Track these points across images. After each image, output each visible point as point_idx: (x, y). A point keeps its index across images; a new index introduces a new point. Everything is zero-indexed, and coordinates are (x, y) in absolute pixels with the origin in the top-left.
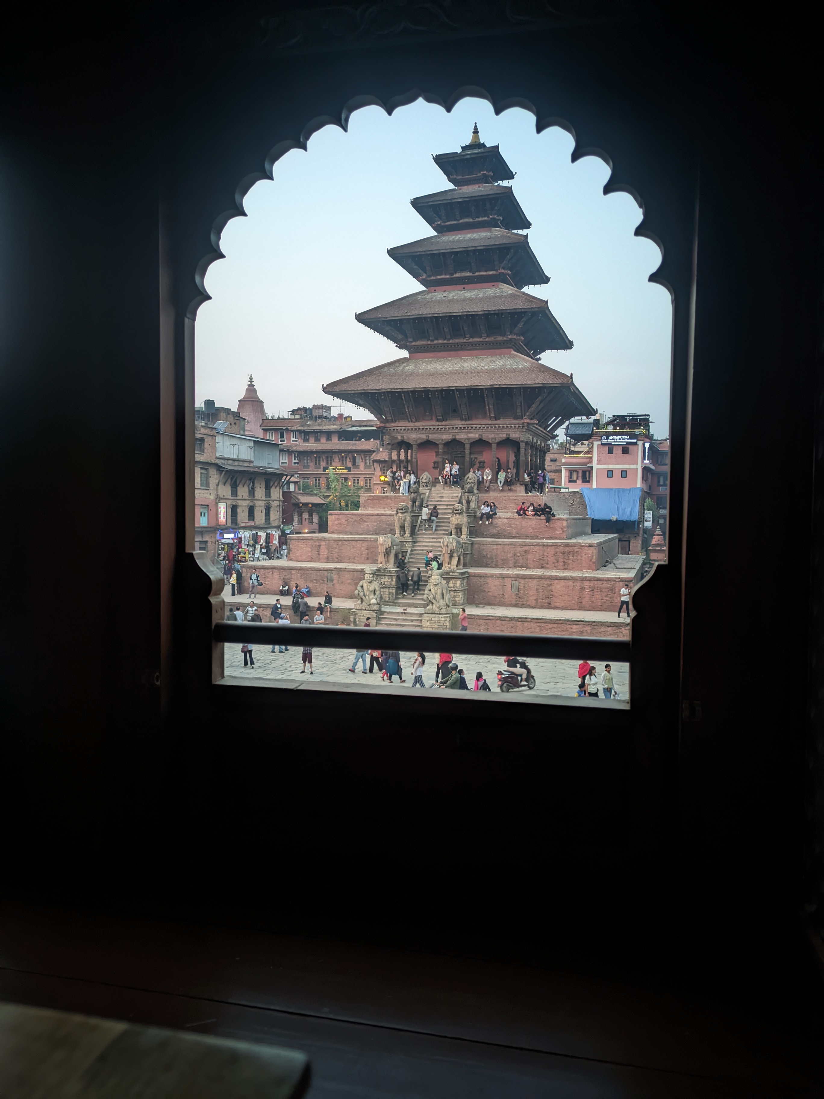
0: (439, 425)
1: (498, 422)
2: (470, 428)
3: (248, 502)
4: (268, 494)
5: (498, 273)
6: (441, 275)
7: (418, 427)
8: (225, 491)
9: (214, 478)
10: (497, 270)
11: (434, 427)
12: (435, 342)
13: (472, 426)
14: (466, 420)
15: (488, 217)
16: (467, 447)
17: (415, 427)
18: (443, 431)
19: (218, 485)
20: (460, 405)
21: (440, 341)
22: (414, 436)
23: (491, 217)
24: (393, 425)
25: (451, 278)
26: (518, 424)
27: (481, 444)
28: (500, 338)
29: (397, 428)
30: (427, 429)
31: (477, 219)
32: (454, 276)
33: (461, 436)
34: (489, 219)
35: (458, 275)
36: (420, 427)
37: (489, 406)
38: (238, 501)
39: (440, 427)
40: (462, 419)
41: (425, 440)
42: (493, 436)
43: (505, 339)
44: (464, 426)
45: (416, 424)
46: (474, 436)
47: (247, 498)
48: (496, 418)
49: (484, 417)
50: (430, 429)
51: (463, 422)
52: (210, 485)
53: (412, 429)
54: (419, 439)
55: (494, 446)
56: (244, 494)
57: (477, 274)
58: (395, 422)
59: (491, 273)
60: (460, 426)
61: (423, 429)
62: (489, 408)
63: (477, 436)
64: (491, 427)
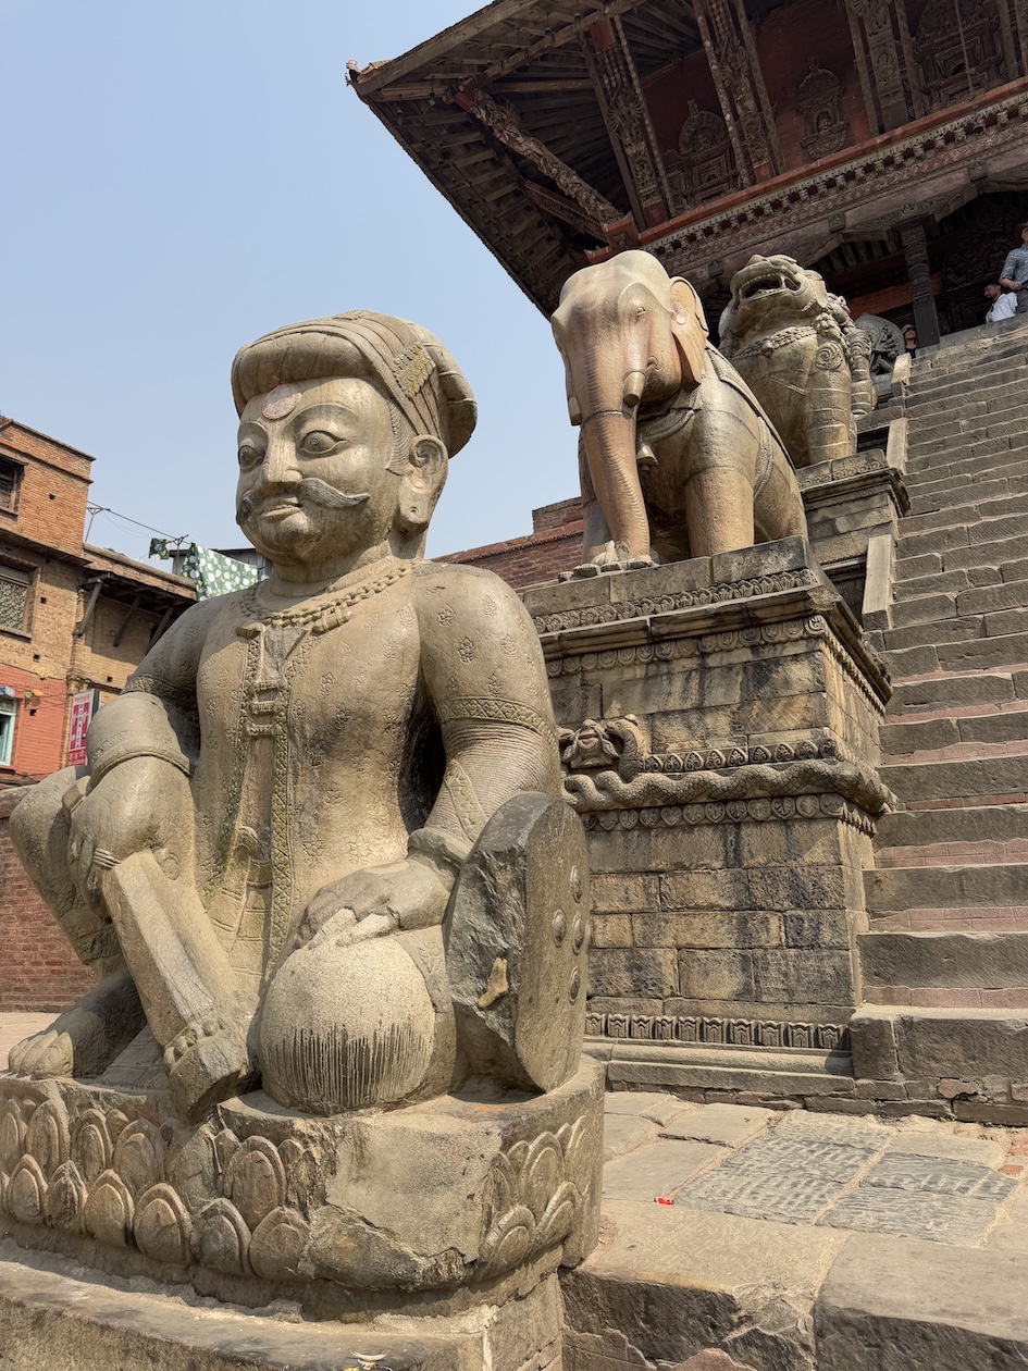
0: (888, 142)
7: (787, 190)
9: (64, 604)
17: (773, 196)
19: (79, 635)
30: (831, 183)
36: (799, 185)
39: (896, 150)
50: (850, 176)
53: (759, 211)
61: (812, 190)
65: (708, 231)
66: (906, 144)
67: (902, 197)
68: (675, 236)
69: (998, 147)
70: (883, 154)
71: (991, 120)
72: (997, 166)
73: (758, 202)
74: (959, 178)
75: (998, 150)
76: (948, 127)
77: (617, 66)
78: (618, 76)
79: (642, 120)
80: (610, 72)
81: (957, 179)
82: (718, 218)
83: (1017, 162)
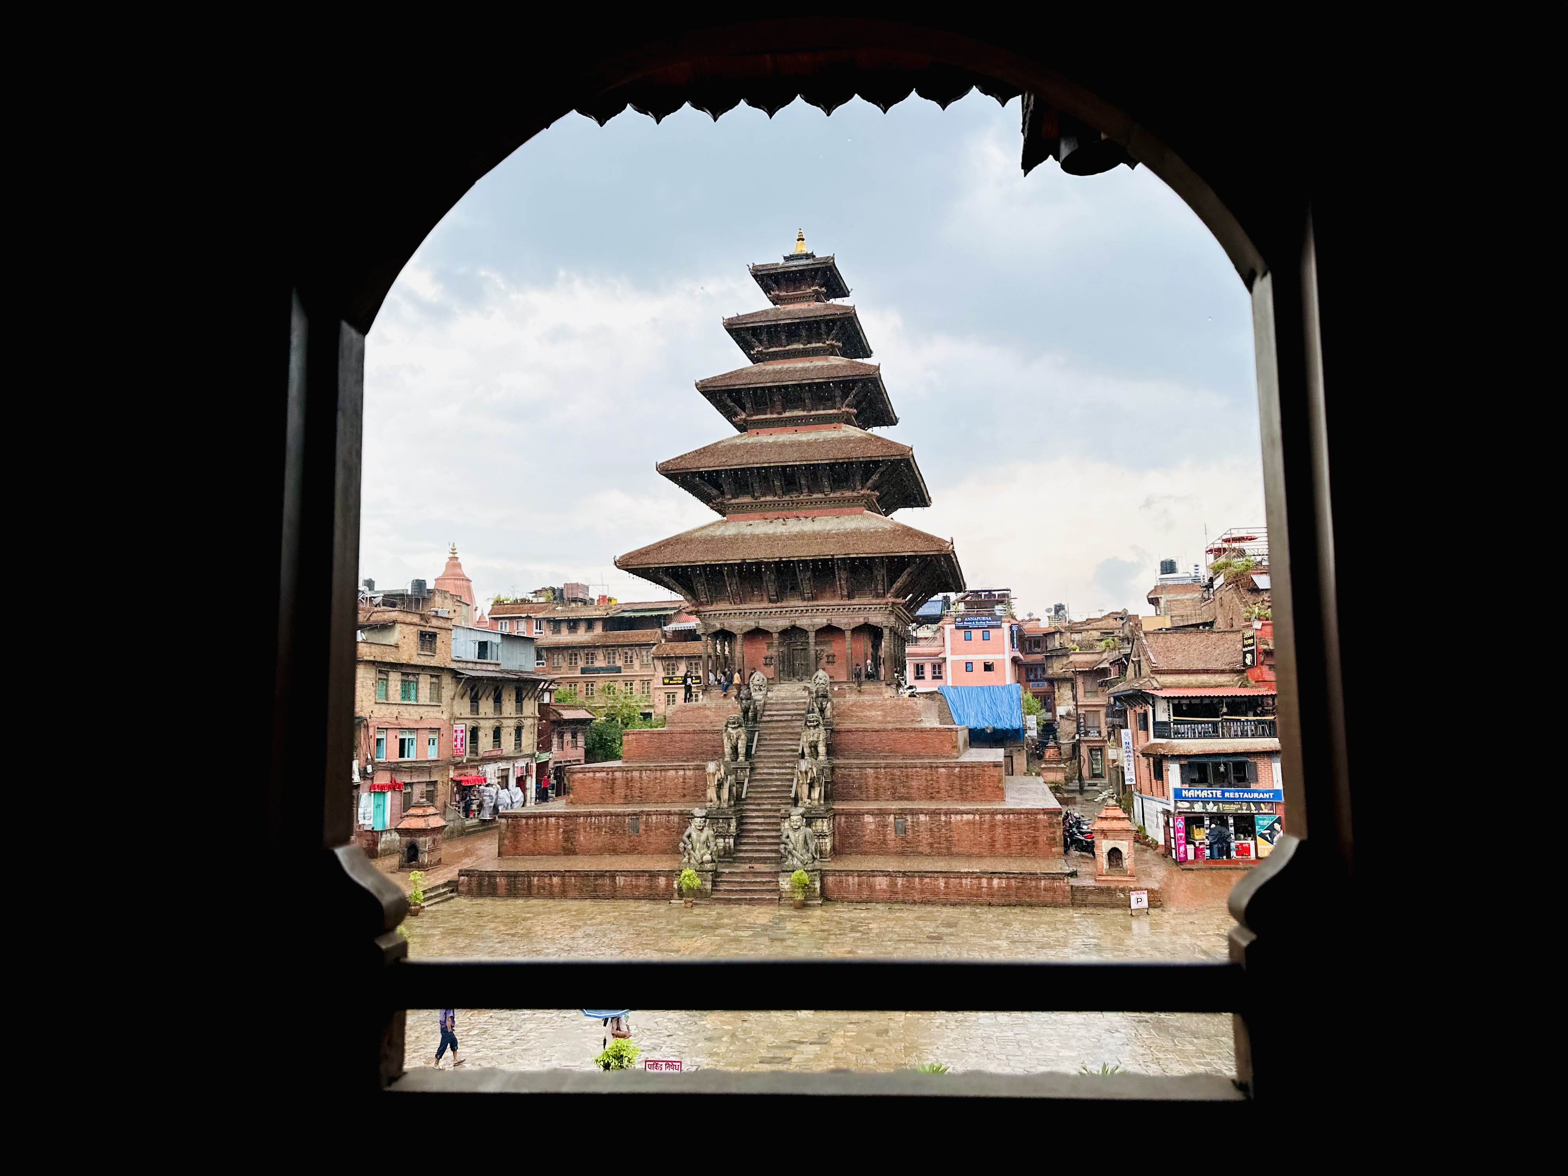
0: (772, 608)
1: (853, 602)
2: (815, 611)
3: (492, 721)
4: (520, 709)
5: (841, 412)
6: (766, 414)
7: (744, 611)
8: (463, 707)
9: (449, 687)
10: (839, 409)
11: (767, 610)
12: (762, 499)
13: (817, 608)
14: (809, 600)
15: (824, 343)
16: (812, 635)
17: (740, 611)
18: (778, 616)
19: (453, 699)
20: (801, 580)
21: (769, 498)
22: (738, 623)
23: (828, 342)
24: (709, 608)
25: (779, 418)
26: (880, 604)
27: (829, 631)
28: (848, 494)
29: (715, 613)
30: (756, 613)
31: (809, 346)
32: (784, 415)
33: (803, 622)
34: (825, 345)
35: (787, 414)
36: (747, 611)
37: (840, 581)
38: (479, 721)
39: (774, 610)
40: (804, 600)
41: (753, 627)
42: (846, 620)
43: (855, 494)
44: (807, 608)
45: (741, 606)
46: (821, 621)
47: (492, 716)
48: (850, 596)
49: (834, 597)
50: (761, 612)
51: (805, 603)
52: (443, 699)
53: (735, 613)
54: (745, 626)
55: (848, 634)
56: (487, 710)
57: (813, 413)
58: (712, 604)
59: (831, 412)
60: (802, 608)
61: (751, 613)
62: (840, 584)
63: (825, 621)
64: (844, 609)
65: (720, 614)
67: (773, 622)
68: (710, 613)
70: (771, 610)
71: (797, 611)
72: (798, 623)
73: (735, 611)
82: (724, 612)
83: (802, 623)
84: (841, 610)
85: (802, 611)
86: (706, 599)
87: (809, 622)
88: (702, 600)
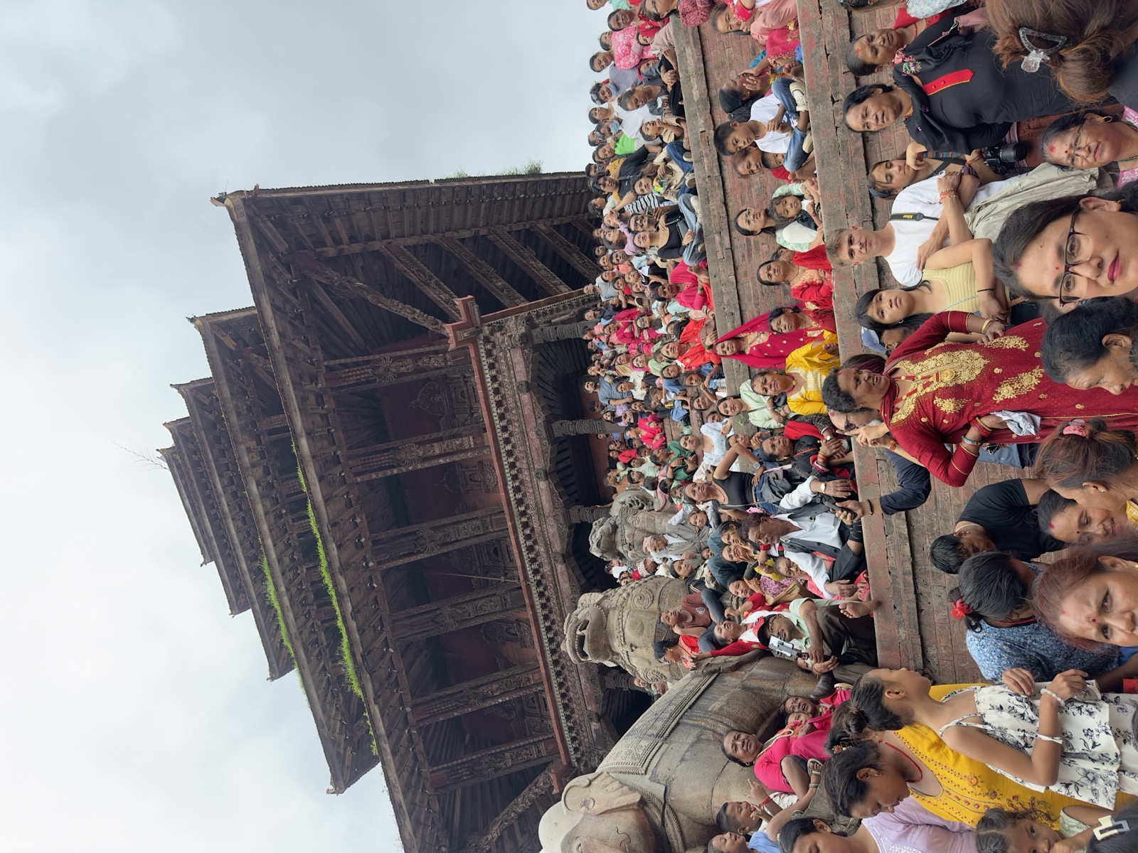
2: (523, 508)
44: (521, 526)
51: (510, 529)
63: (543, 485)
64: (507, 441)
65: (568, 718)
66: (535, 596)
68: (568, 739)
69: (546, 545)
71: (530, 549)
73: (555, 685)
74: (561, 568)
75: (548, 546)
76: (530, 573)
77: (458, 770)
78: (463, 770)
79: (492, 754)
80: (460, 775)
81: (561, 569)
82: (561, 711)
84: (509, 447)
85: (528, 537)
86: (542, 746)
87: (551, 521)
88: (544, 753)
